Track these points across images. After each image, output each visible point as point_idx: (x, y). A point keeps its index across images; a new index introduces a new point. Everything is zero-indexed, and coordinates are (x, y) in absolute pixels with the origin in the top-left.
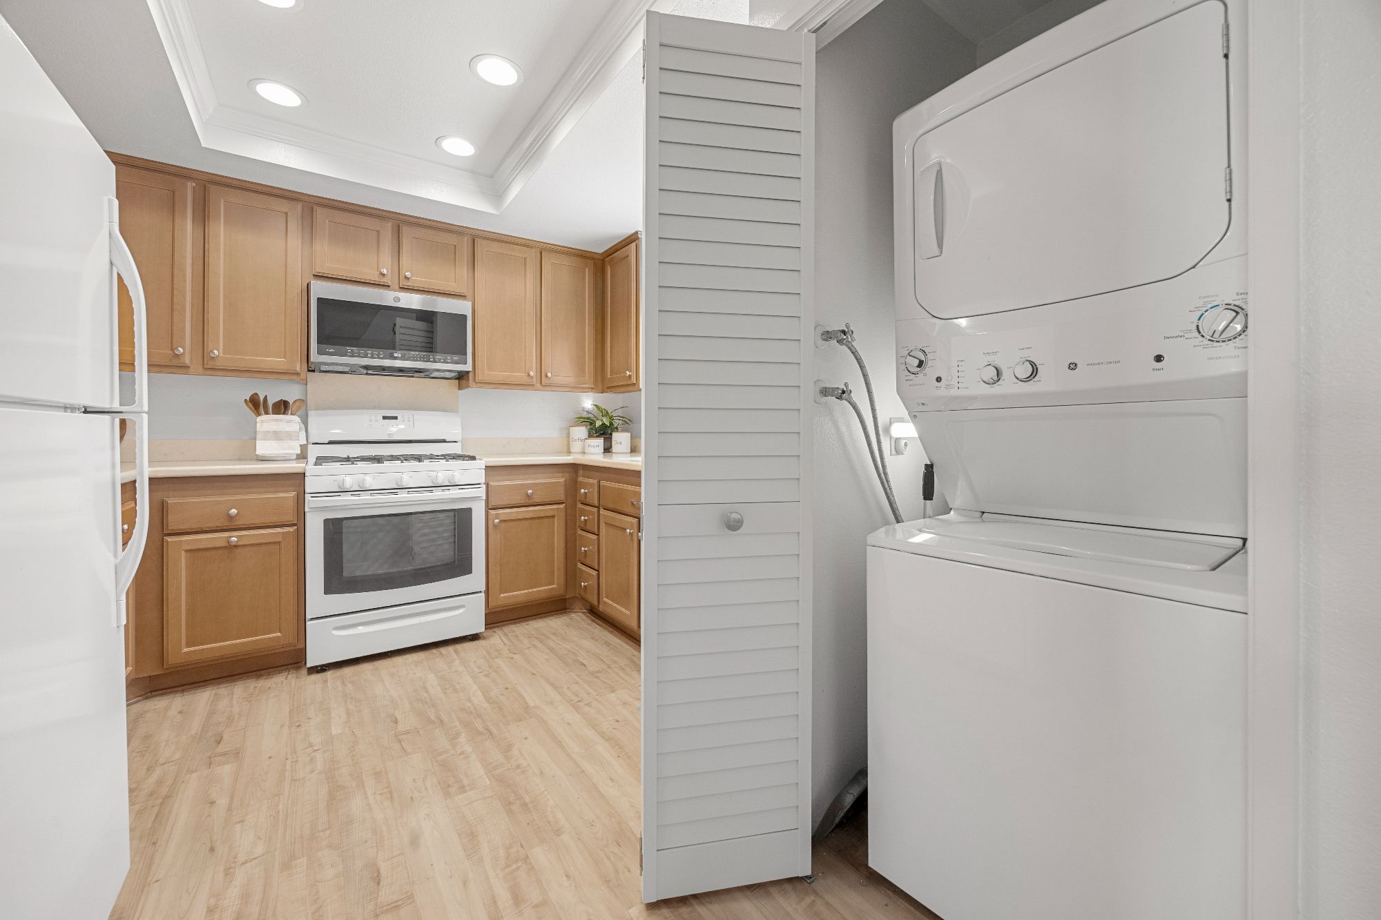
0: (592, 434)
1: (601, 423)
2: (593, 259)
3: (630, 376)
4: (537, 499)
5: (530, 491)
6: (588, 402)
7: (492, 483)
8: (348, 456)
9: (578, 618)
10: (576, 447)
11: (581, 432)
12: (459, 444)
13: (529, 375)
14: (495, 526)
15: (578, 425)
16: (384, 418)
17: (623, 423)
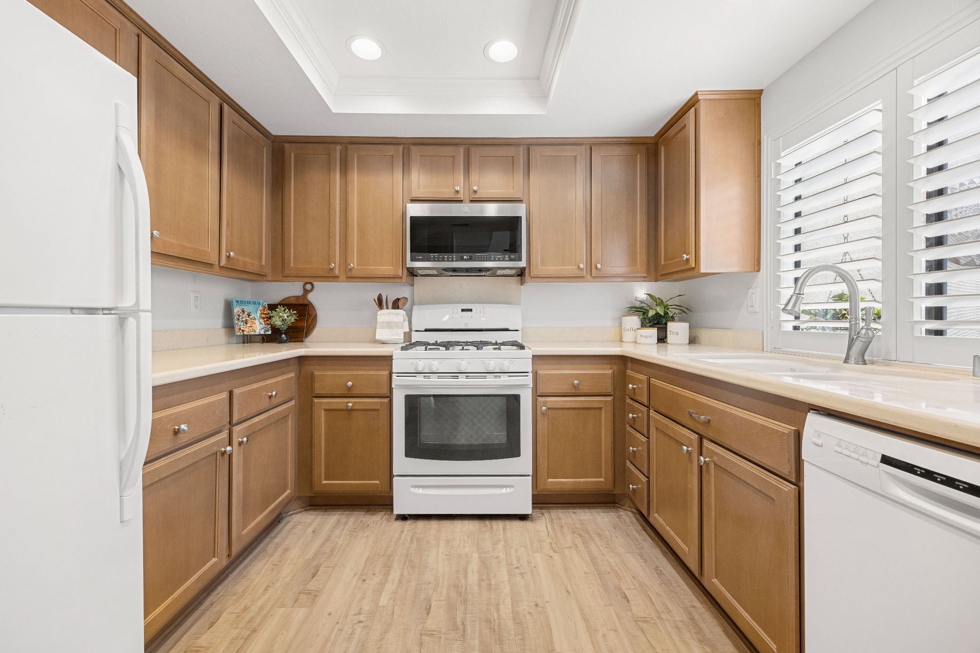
0: (645, 323)
1: (654, 313)
2: (645, 144)
3: (688, 260)
4: (584, 389)
5: (576, 382)
6: (641, 291)
7: (540, 372)
8: (437, 342)
9: (627, 517)
10: (628, 336)
11: (634, 321)
12: (520, 332)
13: (579, 267)
14: (543, 414)
15: (630, 315)
16: (463, 310)
17: (680, 312)
